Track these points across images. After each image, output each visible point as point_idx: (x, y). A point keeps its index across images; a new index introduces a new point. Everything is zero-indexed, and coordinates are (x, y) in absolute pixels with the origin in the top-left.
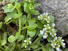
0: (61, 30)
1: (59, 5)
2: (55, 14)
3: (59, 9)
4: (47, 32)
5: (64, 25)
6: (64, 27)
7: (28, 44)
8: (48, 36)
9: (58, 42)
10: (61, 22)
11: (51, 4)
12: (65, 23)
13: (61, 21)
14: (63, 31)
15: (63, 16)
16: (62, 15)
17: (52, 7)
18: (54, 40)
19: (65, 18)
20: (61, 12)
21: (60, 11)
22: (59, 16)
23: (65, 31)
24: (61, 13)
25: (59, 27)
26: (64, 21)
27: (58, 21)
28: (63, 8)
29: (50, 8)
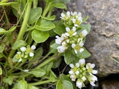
0: (99, 61)
1: (107, 13)
2: (96, 27)
3: (105, 21)
4: (68, 41)
5: (106, 53)
6: (107, 57)
7: (26, 57)
8: (67, 48)
9: (83, 71)
10: (103, 46)
11: (93, 7)
12: (111, 51)
13: (104, 43)
14: (102, 64)
15: (109, 36)
16: (108, 34)
17: (94, 14)
18: (78, 65)
19: (112, 40)
20: (107, 27)
21: (107, 25)
22: (102, 32)
23: (106, 65)
24: (108, 29)
25: (97, 54)
26: (110, 47)
27: (98, 42)
28: (114, 22)
29: (90, 14)
